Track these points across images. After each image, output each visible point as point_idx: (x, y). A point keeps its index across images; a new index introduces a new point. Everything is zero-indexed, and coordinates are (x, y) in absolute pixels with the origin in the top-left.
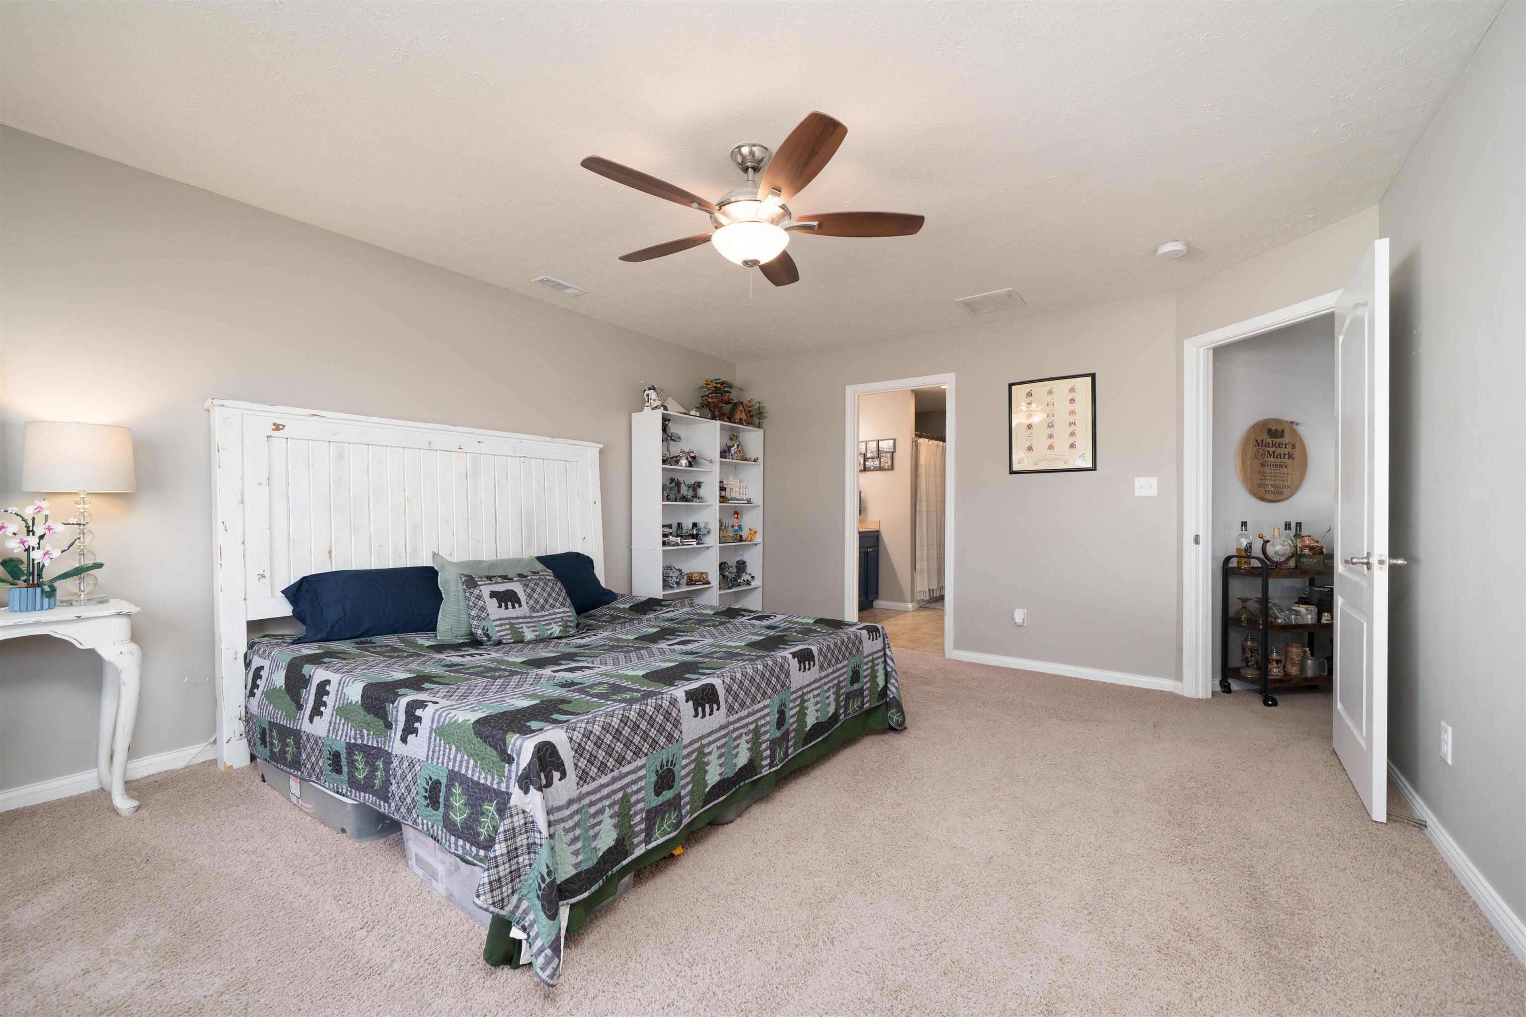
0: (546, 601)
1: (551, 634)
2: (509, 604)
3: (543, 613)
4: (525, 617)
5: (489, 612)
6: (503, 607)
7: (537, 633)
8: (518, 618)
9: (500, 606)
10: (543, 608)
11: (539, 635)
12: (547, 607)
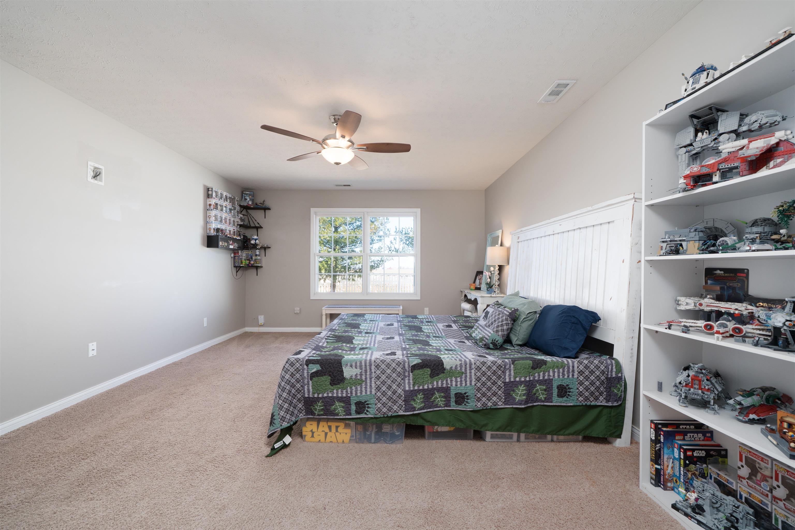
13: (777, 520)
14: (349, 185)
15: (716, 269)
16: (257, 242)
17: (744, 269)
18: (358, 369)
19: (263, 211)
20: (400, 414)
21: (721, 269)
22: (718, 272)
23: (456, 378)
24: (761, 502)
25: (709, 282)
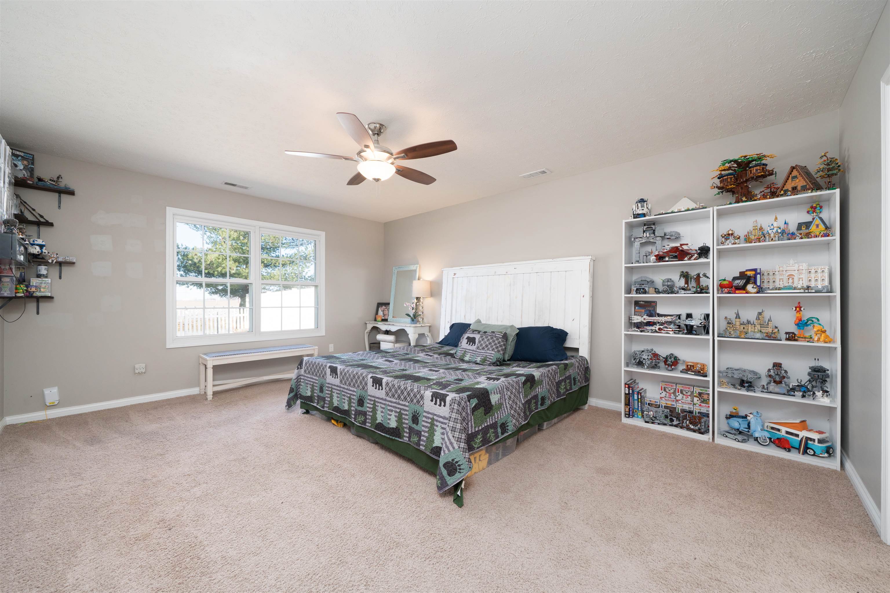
0: (487, 346)
1: (476, 361)
2: (471, 343)
3: (483, 351)
4: (473, 351)
5: (462, 345)
6: (468, 344)
7: (470, 358)
8: (470, 350)
9: (467, 343)
10: (483, 349)
11: (470, 360)
12: (486, 349)
13: (678, 409)
14: (246, 188)
15: (640, 301)
16: (44, 250)
17: (655, 301)
18: (499, 394)
19: (57, 195)
20: (522, 424)
21: (643, 301)
22: (642, 302)
23: (540, 386)
24: (672, 405)
25: (637, 308)
